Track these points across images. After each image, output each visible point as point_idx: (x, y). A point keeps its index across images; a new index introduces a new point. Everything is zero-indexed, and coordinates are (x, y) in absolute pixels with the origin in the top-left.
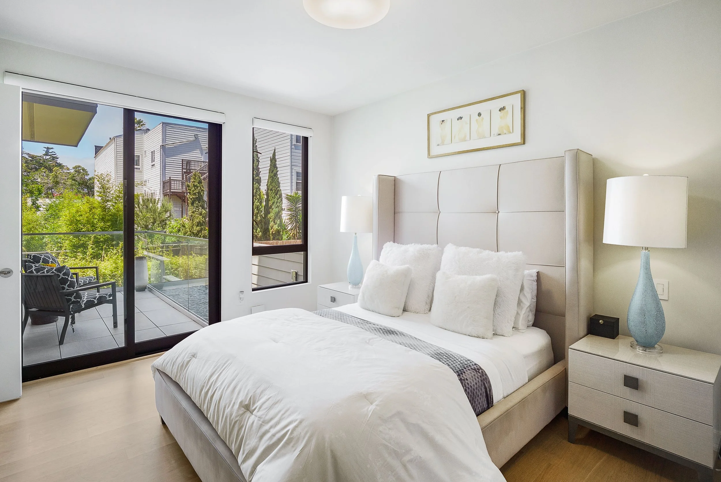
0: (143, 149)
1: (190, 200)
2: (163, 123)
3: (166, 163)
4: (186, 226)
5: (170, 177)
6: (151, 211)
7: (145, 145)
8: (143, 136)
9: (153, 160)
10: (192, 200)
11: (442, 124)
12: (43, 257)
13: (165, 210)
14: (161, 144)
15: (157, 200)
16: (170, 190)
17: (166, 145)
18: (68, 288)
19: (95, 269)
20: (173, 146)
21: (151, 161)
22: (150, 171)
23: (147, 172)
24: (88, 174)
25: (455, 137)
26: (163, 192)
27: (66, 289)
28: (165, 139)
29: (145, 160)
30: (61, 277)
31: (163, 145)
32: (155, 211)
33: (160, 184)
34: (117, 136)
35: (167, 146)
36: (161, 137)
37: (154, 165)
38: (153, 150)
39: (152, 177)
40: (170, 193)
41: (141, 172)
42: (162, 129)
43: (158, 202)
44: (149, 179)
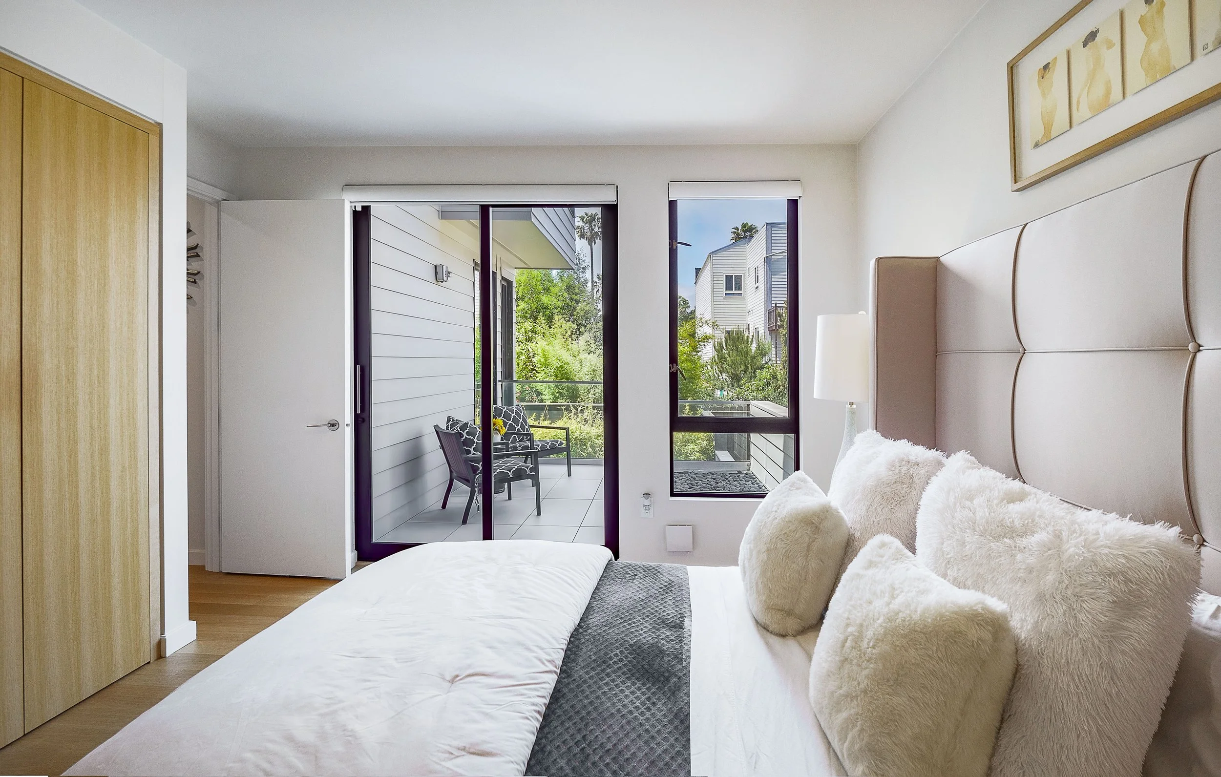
0: (745, 266)
1: (782, 337)
2: (767, 224)
3: (773, 283)
4: (779, 377)
5: (776, 304)
6: (742, 354)
7: (748, 260)
8: (746, 247)
9: (757, 281)
10: (785, 337)
11: (1043, 78)
12: (505, 410)
13: (762, 352)
14: (765, 256)
15: (751, 337)
16: (776, 323)
17: (772, 255)
18: (474, 453)
19: (565, 431)
20: (782, 257)
21: (754, 282)
22: (754, 297)
23: (752, 298)
24: (689, 307)
25: (1078, 103)
26: (769, 325)
27: (472, 453)
28: (770, 249)
29: (748, 282)
30: (464, 438)
31: (767, 257)
32: (747, 354)
33: (764, 315)
34: (713, 252)
35: (773, 257)
36: (765, 246)
37: (758, 287)
38: (756, 266)
39: (756, 304)
40: (776, 327)
41: (744, 299)
42: (767, 233)
43: (752, 341)
44: (753, 309)
